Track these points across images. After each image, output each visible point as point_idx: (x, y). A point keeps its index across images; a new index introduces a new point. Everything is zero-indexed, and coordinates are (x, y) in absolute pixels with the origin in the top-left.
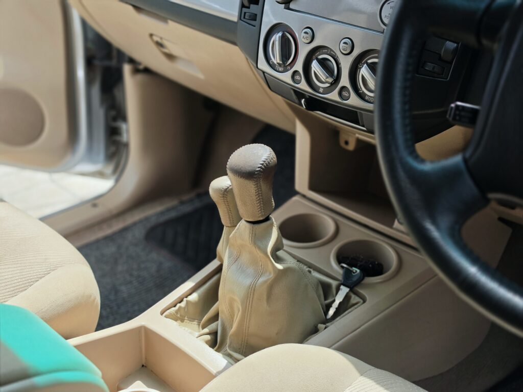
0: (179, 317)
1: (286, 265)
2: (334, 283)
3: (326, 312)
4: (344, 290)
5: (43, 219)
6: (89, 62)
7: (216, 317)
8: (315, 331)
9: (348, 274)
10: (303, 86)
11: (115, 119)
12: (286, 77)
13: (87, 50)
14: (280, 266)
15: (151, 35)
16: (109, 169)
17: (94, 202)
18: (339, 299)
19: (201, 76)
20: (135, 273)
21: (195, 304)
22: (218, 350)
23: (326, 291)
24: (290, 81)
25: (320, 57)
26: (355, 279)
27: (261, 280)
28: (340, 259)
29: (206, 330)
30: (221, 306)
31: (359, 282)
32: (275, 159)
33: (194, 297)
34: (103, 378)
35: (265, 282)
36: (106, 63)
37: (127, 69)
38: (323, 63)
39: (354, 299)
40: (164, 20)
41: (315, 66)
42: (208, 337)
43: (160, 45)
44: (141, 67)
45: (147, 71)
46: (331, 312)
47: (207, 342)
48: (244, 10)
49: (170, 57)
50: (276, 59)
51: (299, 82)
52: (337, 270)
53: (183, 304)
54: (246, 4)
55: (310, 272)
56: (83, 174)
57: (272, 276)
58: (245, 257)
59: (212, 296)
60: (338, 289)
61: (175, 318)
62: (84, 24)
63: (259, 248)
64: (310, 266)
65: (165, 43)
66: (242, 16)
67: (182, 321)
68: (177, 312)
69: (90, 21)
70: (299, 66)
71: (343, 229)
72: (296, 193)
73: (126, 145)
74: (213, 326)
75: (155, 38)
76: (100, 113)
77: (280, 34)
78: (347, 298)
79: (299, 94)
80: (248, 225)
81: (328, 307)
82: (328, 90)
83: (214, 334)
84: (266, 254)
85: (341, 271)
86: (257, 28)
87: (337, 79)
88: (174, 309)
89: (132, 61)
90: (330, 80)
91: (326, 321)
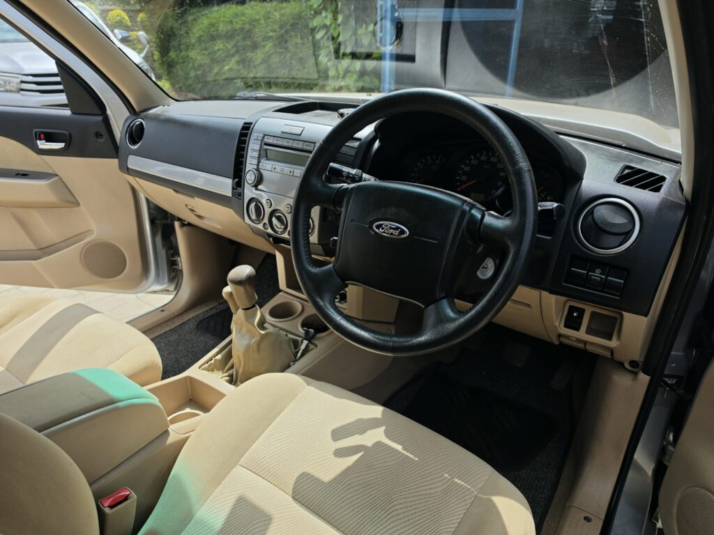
0: (211, 369)
1: (267, 331)
2: (300, 339)
3: (295, 357)
4: (305, 342)
5: (128, 323)
6: (152, 222)
7: (232, 367)
8: (289, 366)
9: (307, 333)
10: (270, 231)
11: (173, 256)
12: (260, 226)
13: (150, 214)
14: (263, 332)
15: (186, 205)
16: (172, 288)
17: (162, 309)
18: (303, 347)
19: (219, 227)
20: (190, 350)
21: (220, 361)
22: (234, 385)
23: (296, 344)
24: (262, 228)
25: (277, 215)
26: (311, 335)
27: (253, 340)
28: (303, 325)
29: (226, 374)
30: (234, 360)
31: (313, 337)
32: (254, 273)
33: (219, 357)
34: (160, 401)
35: (255, 342)
36: (165, 222)
37: (177, 224)
38: (279, 218)
39: (311, 346)
40: (193, 197)
41: (274, 220)
42: (228, 378)
43: (192, 210)
44: (186, 223)
45: (189, 224)
46: (299, 354)
47: (226, 381)
48: (235, 191)
49: (200, 217)
50: (254, 217)
51: (267, 229)
52: (301, 331)
53: (212, 362)
54: (235, 187)
55: (287, 335)
56: (155, 292)
57: (259, 338)
58: (244, 329)
59: (229, 356)
60: (302, 342)
61: (208, 369)
62: (148, 200)
63: (250, 323)
64: (287, 331)
65: (195, 209)
66: (233, 194)
67: (213, 371)
68: (209, 366)
69: (150, 198)
70: (266, 220)
71: (306, 308)
72: (281, 291)
73: (181, 271)
74: (231, 371)
75: (189, 207)
76: (162, 253)
77: (254, 204)
78: (307, 346)
79: (270, 235)
80: (243, 311)
81: (297, 353)
82: (283, 232)
83: (231, 376)
84: (254, 326)
85: (304, 332)
86: (242, 200)
87: (286, 227)
88: (206, 365)
89: (179, 219)
90: (283, 227)
91: (295, 360)
